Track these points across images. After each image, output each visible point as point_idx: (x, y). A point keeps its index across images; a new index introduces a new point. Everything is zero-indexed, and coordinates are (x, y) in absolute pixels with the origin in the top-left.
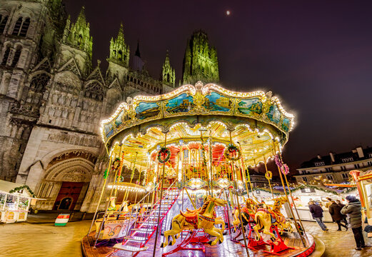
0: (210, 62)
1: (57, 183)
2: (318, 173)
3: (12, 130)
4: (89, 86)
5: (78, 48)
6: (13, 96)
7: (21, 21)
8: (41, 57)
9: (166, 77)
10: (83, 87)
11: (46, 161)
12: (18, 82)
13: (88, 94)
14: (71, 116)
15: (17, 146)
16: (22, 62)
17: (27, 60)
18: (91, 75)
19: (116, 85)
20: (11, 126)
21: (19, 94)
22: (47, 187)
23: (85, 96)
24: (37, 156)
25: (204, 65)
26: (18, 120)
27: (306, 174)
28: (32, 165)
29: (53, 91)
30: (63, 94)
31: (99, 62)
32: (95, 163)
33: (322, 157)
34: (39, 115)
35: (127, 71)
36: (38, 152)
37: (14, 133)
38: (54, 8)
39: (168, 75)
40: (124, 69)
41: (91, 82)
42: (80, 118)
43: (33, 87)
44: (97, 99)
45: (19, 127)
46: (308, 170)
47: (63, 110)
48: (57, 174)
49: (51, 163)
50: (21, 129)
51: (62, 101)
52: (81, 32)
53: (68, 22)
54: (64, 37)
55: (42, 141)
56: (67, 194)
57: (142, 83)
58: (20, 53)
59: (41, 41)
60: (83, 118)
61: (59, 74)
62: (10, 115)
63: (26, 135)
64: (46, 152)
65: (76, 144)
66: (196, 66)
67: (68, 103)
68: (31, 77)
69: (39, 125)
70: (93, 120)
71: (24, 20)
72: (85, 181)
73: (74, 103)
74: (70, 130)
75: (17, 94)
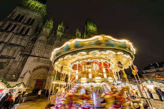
0: (94, 28)
1: (35, 80)
2: (153, 72)
3: (20, 58)
4: (49, 40)
5: (48, 28)
6: (23, 45)
7: (31, 19)
8: (36, 32)
9: (77, 35)
10: (47, 41)
11: (31, 70)
12: (26, 40)
13: (48, 43)
14: (42, 52)
15: (21, 65)
16: (29, 33)
17: (31, 33)
18: (50, 36)
19: (58, 39)
20: (20, 57)
21: (26, 44)
22: (31, 82)
23: (47, 44)
24: (28, 68)
25: (92, 29)
26: (23, 54)
27: (147, 73)
28: (26, 72)
29: (37, 43)
30: (40, 44)
31: (54, 32)
32: (48, 71)
33: (153, 64)
34: (31, 52)
35: (63, 34)
36: (29, 67)
37: (21, 59)
38: (44, 17)
39: (78, 34)
40: (62, 33)
41: (50, 39)
42: (44, 52)
43: (31, 42)
44: (51, 44)
45: (23, 57)
46: (148, 71)
47: (39, 50)
48: (35, 76)
49: (33, 71)
50: (24, 58)
51: (39, 46)
52: (50, 24)
53: (47, 21)
54: (45, 25)
55: (31, 62)
56: (38, 85)
57: (68, 38)
58: (29, 30)
59: (38, 26)
60: (46, 52)
61: (41, 37)
62: (20, 52)
63: (25, 60)
64: (32, 66)
65: (42, 63)
66: (89, 30)
67: (41, 47)
68: (31, 38)
69: (31, 56)
70: (49, 52)
71: (32, 19)
72: (45, 79)
73: (43, 47)
74: (40, 57)
75: (25, 44)
